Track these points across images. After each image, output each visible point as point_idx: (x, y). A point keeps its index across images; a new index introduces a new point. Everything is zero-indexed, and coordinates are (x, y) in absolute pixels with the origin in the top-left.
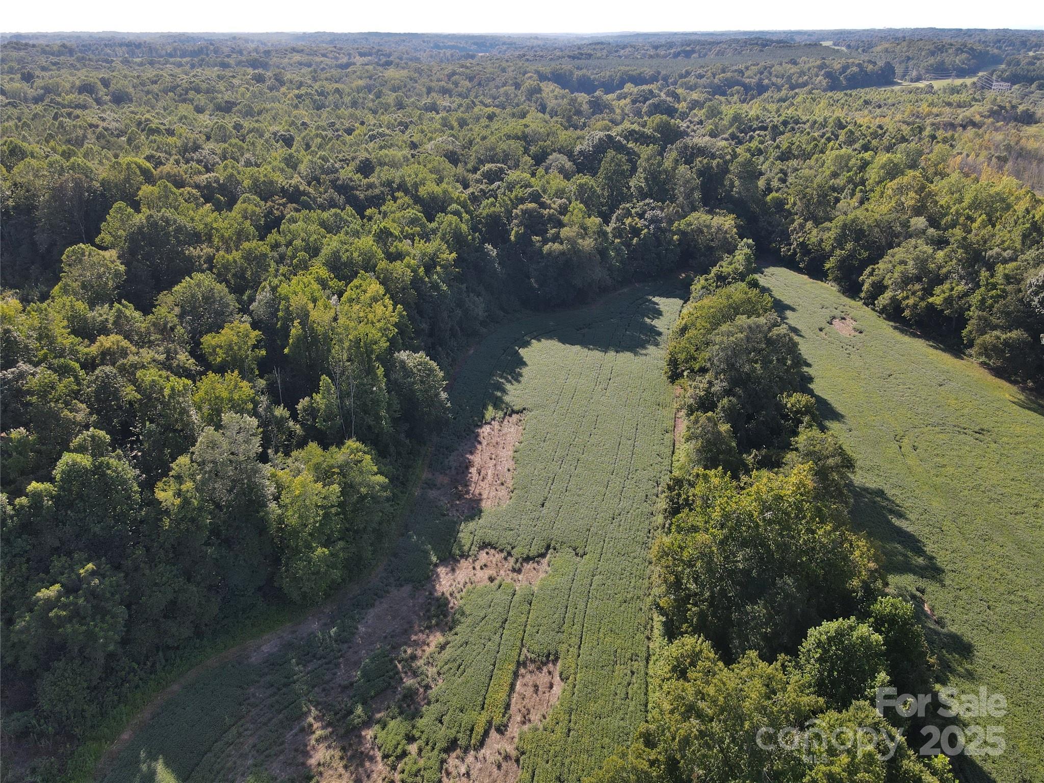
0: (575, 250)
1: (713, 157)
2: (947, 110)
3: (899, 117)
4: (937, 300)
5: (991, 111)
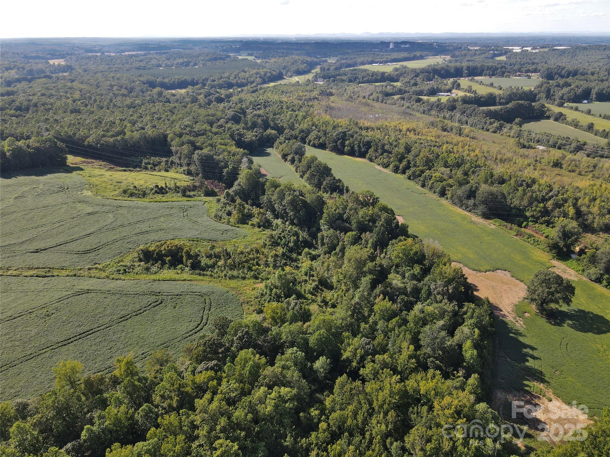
0: (252, 140)
1: (262, 116)
2: (307, 93)
3: (295, 97)
4: (321, 141)
5: (320, 93)
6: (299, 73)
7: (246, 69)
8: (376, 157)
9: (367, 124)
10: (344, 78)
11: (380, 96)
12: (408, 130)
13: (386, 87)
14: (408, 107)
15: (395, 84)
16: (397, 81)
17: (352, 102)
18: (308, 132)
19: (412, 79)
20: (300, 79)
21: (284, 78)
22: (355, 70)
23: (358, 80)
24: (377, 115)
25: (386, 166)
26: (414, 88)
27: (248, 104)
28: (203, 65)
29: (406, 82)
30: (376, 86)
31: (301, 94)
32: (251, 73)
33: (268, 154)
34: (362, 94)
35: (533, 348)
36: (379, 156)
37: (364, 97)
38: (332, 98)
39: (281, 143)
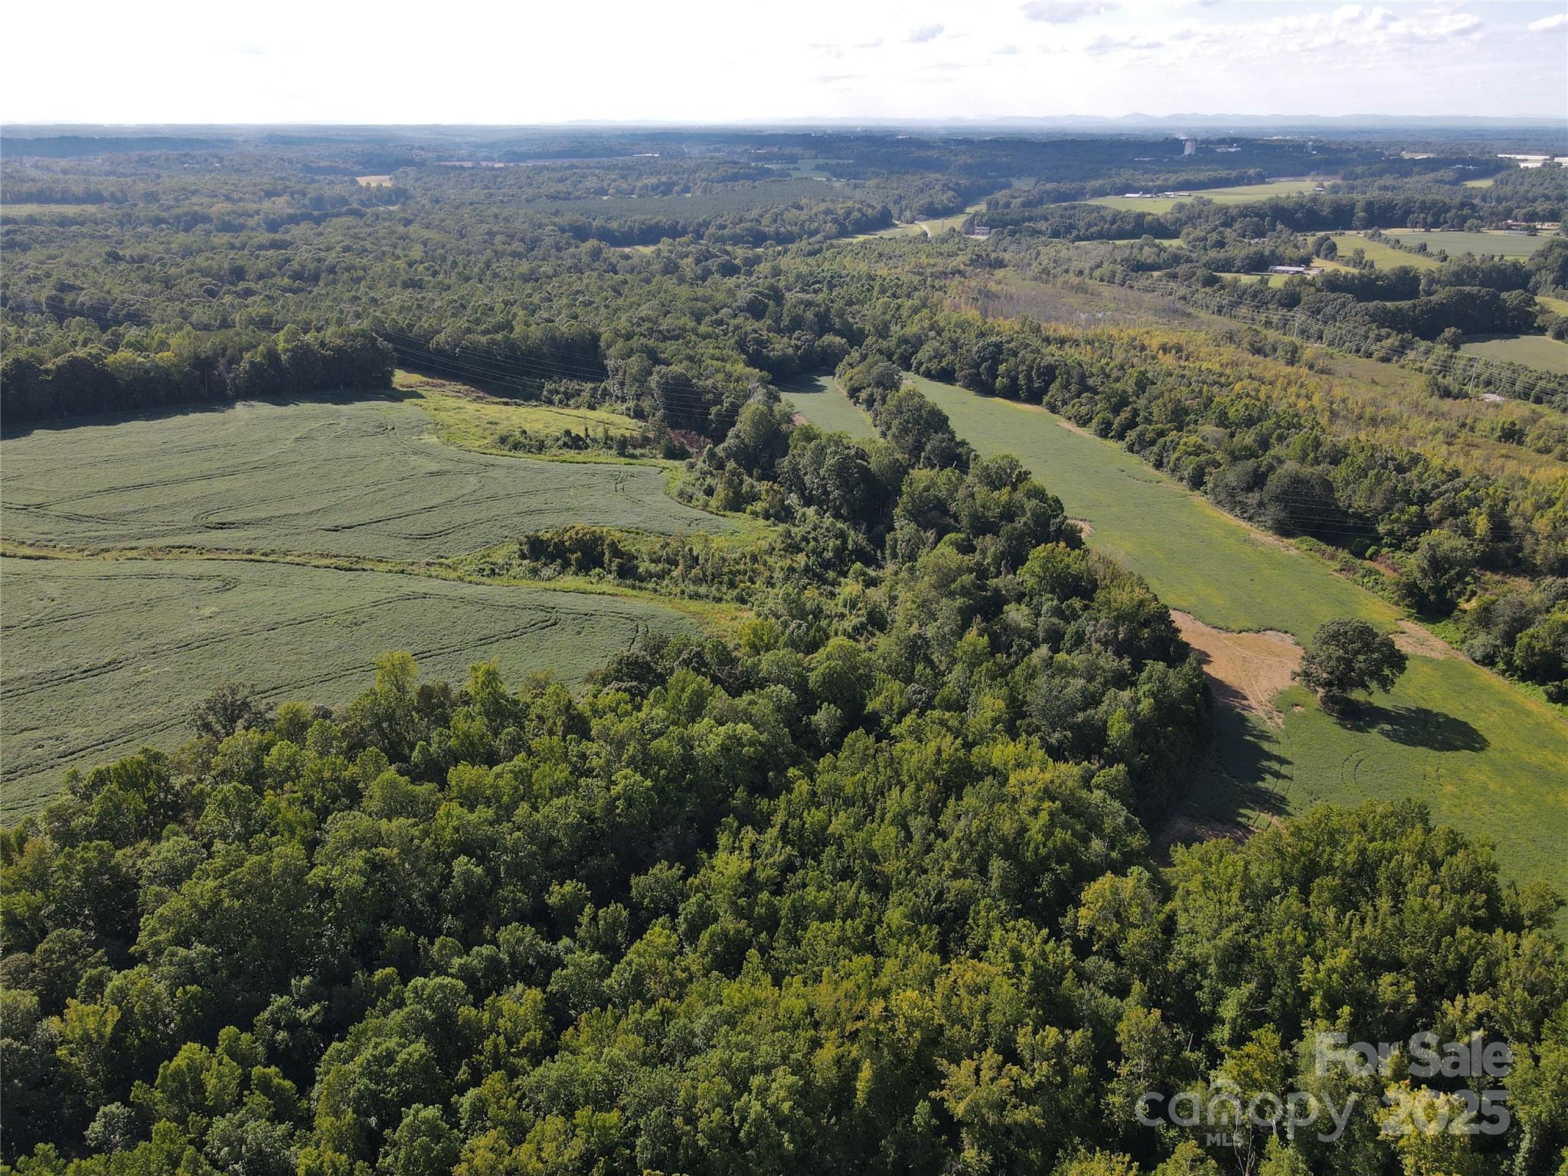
0: (785, 354)
1: (819, 305)
2: (940, 260)
3: (907, 268)
4: (943, 365)
5: (971, 260)
6: (932, 212)
7: (803, 202)
8: (1065, 403)
9: (1063, 331)
10: (1043, 226)
11: (1119, 268)
12: (1165, 349)
13: (1141, 249)
14: (1184, 298)
15: (1166, 243)
16: (1175, 235)
17: (1047, 282)
18: (918, 342)
19: (1214, 230)
20: (932, 228)
21: (895, 226)
22: (1075, 208)
23: (1075, 233)
24: (1100, 315)
25: (1083, 421)
26: (1213, 254)
27: (791, 280)
28: (705, 191)
29: (1197, 239)
30: (1115, 247)
31: (924, 260)
32: (815, 210)
33: (821, 389)
34: (1076, 265)
35: (1282, 761)
36: (1072, 398)
37: (1081, 273)
38: (999, 273)
39: (851, 366)
